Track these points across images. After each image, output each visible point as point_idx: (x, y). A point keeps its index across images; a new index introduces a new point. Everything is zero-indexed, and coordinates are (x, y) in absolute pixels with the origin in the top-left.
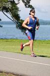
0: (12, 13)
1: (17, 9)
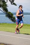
0: (3, 8)
1: (6, 5)
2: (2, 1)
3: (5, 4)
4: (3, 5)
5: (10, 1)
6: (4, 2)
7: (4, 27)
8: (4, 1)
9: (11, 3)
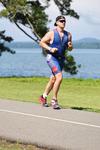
0: (34, 25)
1: (45, 18)
2: (32, 3)
3: (40, 13)
4: (34, 15)
5: (57, 3)
6: (36, 6)
7: (36, 89)
8: (38, 2)
9: (61, 10)
